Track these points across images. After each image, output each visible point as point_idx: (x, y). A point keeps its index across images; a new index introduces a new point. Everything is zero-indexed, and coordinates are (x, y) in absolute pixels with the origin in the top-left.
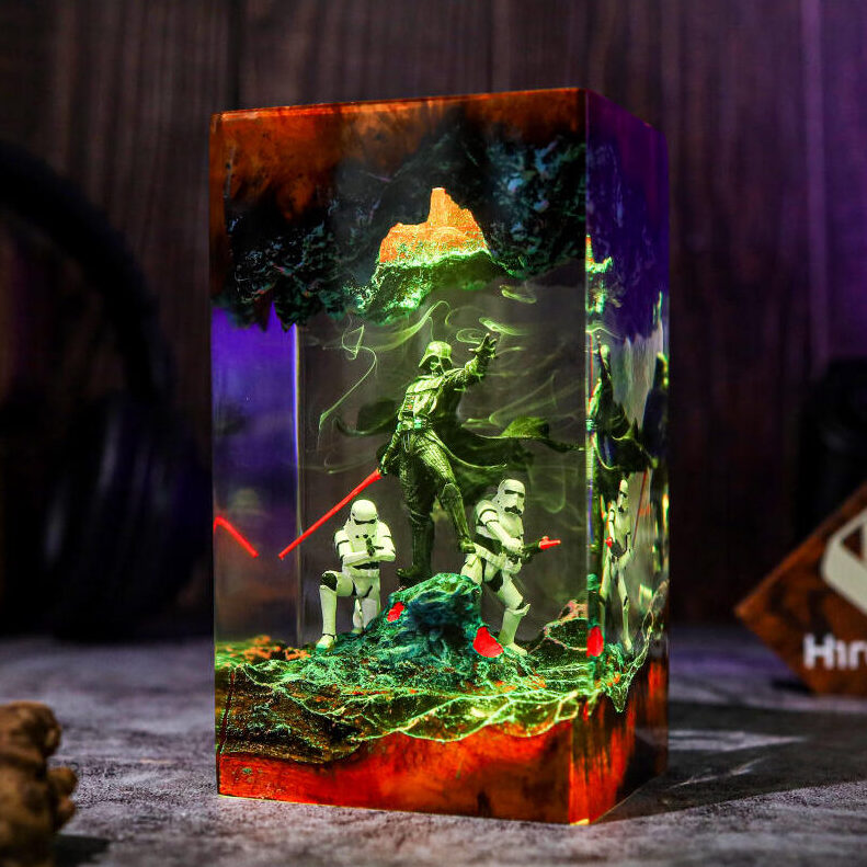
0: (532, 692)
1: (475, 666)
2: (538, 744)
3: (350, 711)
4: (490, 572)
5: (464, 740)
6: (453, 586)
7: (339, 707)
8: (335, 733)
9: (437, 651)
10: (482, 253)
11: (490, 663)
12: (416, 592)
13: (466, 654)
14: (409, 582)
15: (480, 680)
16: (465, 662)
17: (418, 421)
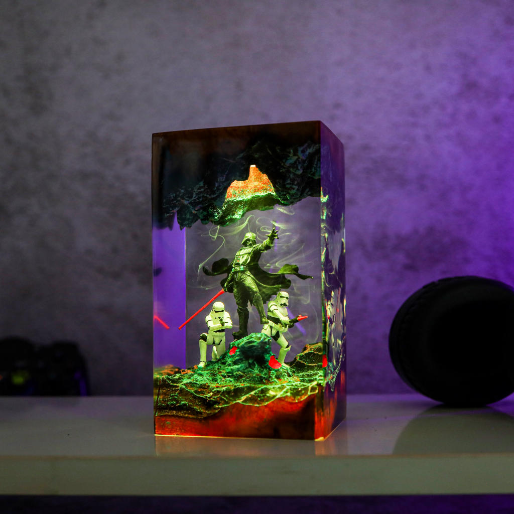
0: (296, 383)
1: (269, 373)
2: (300, 405)
3: (214, 394)
4: (274, 332)
5: (268, 405)
6: (260, 338)
7: (209, 393)
8: (208, 404)
9: (252, 367)
10: (270, 194)
11: (276, 371)
12: (243, 341)
13: (266, 367)
15: (272, 378)
16: (265, 371)
17: (242, 267)
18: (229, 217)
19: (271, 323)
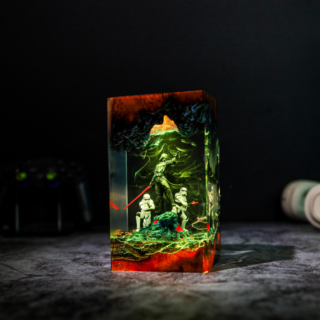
0: (192, 240)
1: (177, 235)
2: (195, 253)
3: (145, 247)
4: (179, 211)
5: (176, 253)
6: (171, 215)
7: (142, 246)
8: (142, 253)
9: (167, 231)
10: (175, 131)
11: (180, 234)
12: (161, 217)
13: (174, 232)
14: (159, 214)
15: (178, 238)
16: (174, 234)
17: (160, 174)
18: (152, 145)
19: (177, 206)
